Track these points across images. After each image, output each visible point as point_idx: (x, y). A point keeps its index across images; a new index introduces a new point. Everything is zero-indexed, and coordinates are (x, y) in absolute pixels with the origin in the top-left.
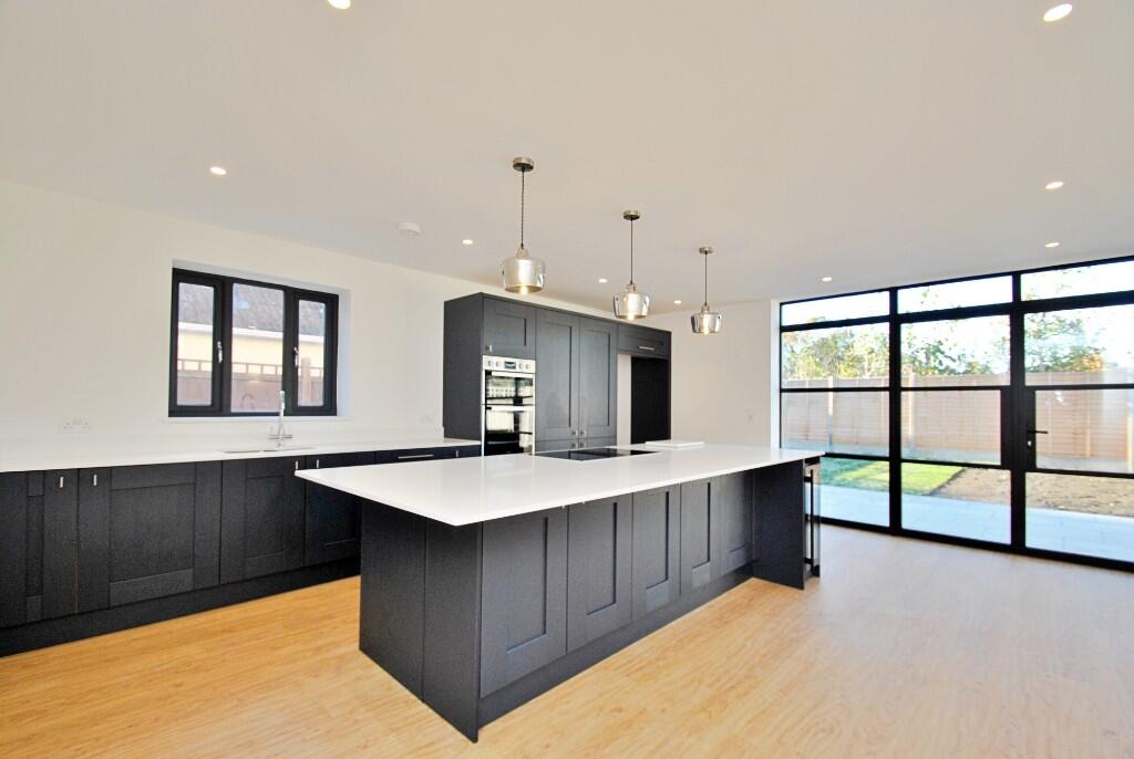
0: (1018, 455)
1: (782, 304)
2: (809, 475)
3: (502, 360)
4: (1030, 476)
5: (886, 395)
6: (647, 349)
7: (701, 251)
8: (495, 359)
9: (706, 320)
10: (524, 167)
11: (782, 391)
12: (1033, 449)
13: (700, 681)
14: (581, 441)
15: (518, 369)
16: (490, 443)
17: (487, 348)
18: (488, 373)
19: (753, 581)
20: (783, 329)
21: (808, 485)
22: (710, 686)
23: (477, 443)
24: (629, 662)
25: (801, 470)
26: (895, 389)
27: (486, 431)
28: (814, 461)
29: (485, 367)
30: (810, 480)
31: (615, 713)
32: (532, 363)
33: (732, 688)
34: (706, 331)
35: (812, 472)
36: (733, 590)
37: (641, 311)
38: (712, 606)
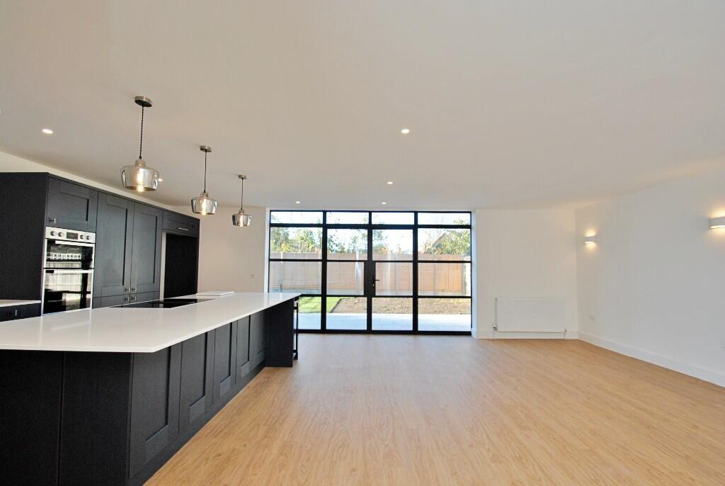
0: (370, 290)
1: (271, 211)
2: (295, 306)
3: (64, 232)
4: (373, 299)
5: (320, 263)
6: (183, 230)
7: (240, 176)
8: (57, 230)
9: (242, 219)
10: (144, 104)
11: (270, 260)
12: (375, 287)
13: (259, 425)
14: (132, 296)
15: (79, 240)
16: (49, 301)
17: (51, 221)
18: (51, 242)
19: (266, 368)
20: (272, 225)
21: (295, 311)
22: (264, 425)
23: (38, 302)
24: (212, 431)
25: (293, 303)
26: (324, 261)
27: (46, 290)
28: (297, 298)
29: (48, 235)
30: (297, 308)
31: (217, 458)
32: (92, 236)
33: (276, 422)
34: (241, 225)
35: (297, 304)
36: (257, 376)
37: (212, 210)
38: (249, 387)
